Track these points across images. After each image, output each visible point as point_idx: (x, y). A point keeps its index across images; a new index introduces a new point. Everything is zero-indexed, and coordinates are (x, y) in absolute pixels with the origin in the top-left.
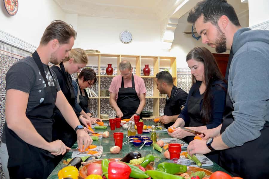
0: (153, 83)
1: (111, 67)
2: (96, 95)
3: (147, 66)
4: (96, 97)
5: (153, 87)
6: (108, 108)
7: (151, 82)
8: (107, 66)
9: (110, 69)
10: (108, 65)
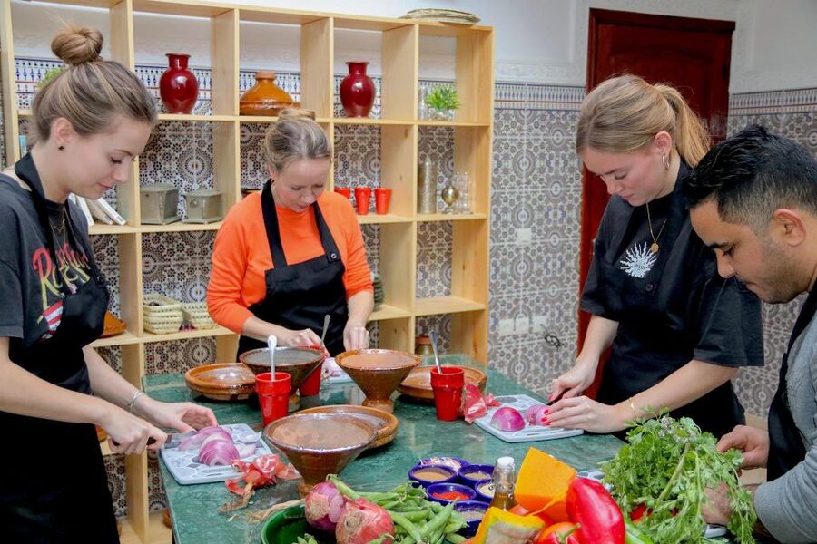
0: (379, 150)
1: (184, 71)
2: (115, 216)
3: (357, 68)
4: (115, 224)
5: (376, 170)
6: (172, 274)
7: (370, 144)
8: (166, 62)
9: (181, 79)
10: (172, 58)
